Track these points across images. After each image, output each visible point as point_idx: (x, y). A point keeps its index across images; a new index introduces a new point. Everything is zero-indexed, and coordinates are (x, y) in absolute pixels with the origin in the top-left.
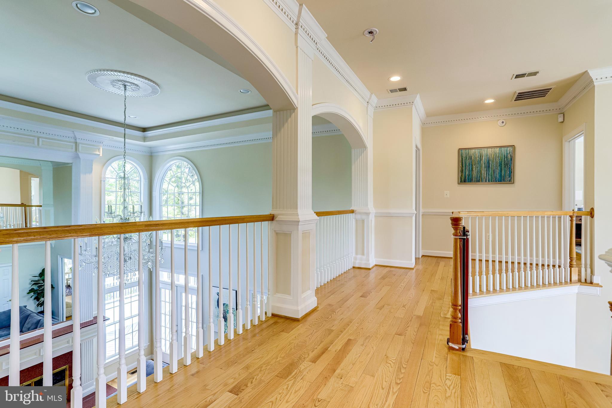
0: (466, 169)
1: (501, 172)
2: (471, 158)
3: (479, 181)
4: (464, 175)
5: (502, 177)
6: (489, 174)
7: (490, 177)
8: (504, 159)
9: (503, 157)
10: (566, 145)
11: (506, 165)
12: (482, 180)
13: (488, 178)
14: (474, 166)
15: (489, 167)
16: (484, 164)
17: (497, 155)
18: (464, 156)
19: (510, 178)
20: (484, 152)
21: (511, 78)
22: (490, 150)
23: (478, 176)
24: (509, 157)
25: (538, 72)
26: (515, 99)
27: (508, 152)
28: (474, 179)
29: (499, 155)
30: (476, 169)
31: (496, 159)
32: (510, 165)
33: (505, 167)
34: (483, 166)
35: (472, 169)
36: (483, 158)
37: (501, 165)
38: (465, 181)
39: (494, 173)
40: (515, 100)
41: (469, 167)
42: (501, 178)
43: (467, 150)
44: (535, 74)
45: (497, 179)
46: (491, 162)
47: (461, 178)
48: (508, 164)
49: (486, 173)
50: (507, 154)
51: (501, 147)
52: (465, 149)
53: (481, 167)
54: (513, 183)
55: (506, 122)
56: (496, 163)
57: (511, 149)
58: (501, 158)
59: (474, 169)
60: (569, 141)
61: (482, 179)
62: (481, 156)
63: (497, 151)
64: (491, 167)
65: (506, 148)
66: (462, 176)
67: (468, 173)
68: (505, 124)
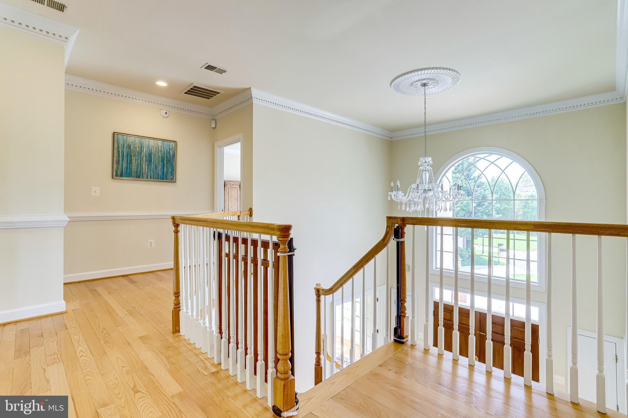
0: (123, 160)
1: (163, 168)
2: (130, 148)
3: (139, 177)
4: (120, 168)
5: (165, 174)
6: (150, 170)
7: (152, 173)
8: (167, 154)
9: (166, 152)
10: (217, 150)
11: (169, 161)
12: (142, 176)
13: (149, 174)
14: (134, 158)
15: (150, 161)
16: (146, 157)
17: (160, 149)
18: (121, 143)
19: (172, 177)
20: (146, 142)
21: (201, 67)
22: (152, 142)
23: (139, 171)
24: (171, 152)
25: (225, 71)
26: (186, 91)
27: (171, 148)
28: (133, 174)
29: (161, 149)
30: (135, 161)
31: (158, 153)
32: (172, 162)
33: (167, 163)
34: (144, 159)
35: (131, 161)
36: (144, 149)
37: (163, 161)
38: (121, 175)
39: (156, 169)
40: (186, 93)
41: (127, 158)
42: (163, 175)
43: (125, 136)
44: (221, 71)
45: (159, 177)
46: (152, 156)
47: (117, 172)
48: (170, 161)
49: (148, 168)
50: (169, 149)
51: (163, 140)
52: (123, 134)
53: (141, 160)
54: (175, 182)
55: (169, 115)
56: (158, 157)
57: (174, 145)
58: (164, 153)
59: (133, 162)
60: (220, 147)
61: (142, 174)
62: (142, 147)
63: (160, 144)
64: (153, 161)
65: (169, 143)
66: (117, 168)
67: (126, 166)
68: (168, 116)
